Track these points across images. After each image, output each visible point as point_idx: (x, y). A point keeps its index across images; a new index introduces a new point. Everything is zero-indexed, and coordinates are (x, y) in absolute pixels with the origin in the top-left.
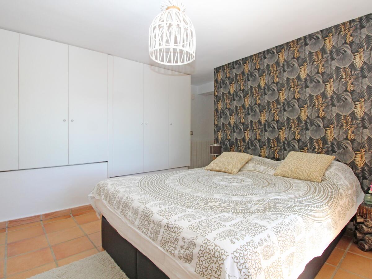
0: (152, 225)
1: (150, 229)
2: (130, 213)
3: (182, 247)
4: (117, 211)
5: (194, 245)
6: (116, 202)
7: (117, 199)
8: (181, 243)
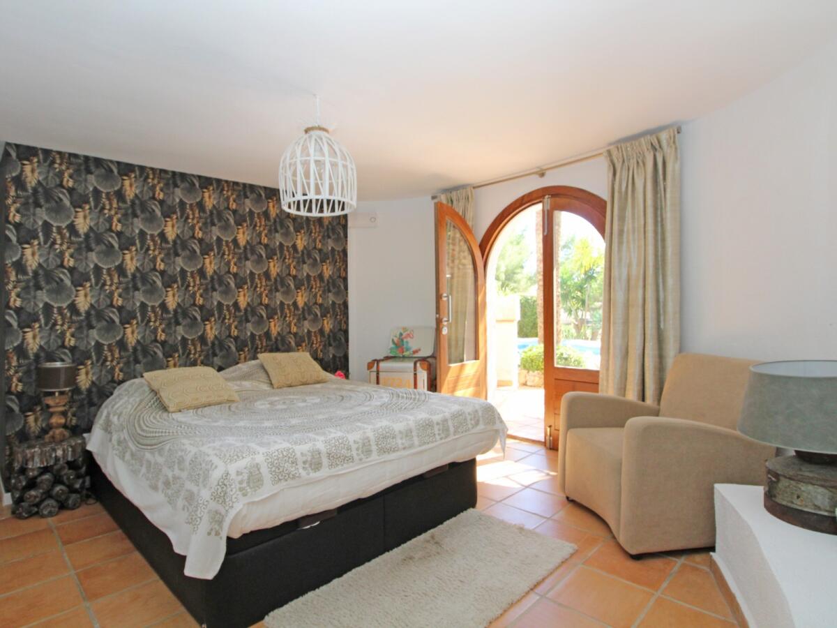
0: (436, 428)
1: (437, 432)
2: (399, 442)
3: (471, 420)
4: (369, 459)
5: (476, 411)
6: (356, 452)
7: (354, 447)
8: (469, 417)
